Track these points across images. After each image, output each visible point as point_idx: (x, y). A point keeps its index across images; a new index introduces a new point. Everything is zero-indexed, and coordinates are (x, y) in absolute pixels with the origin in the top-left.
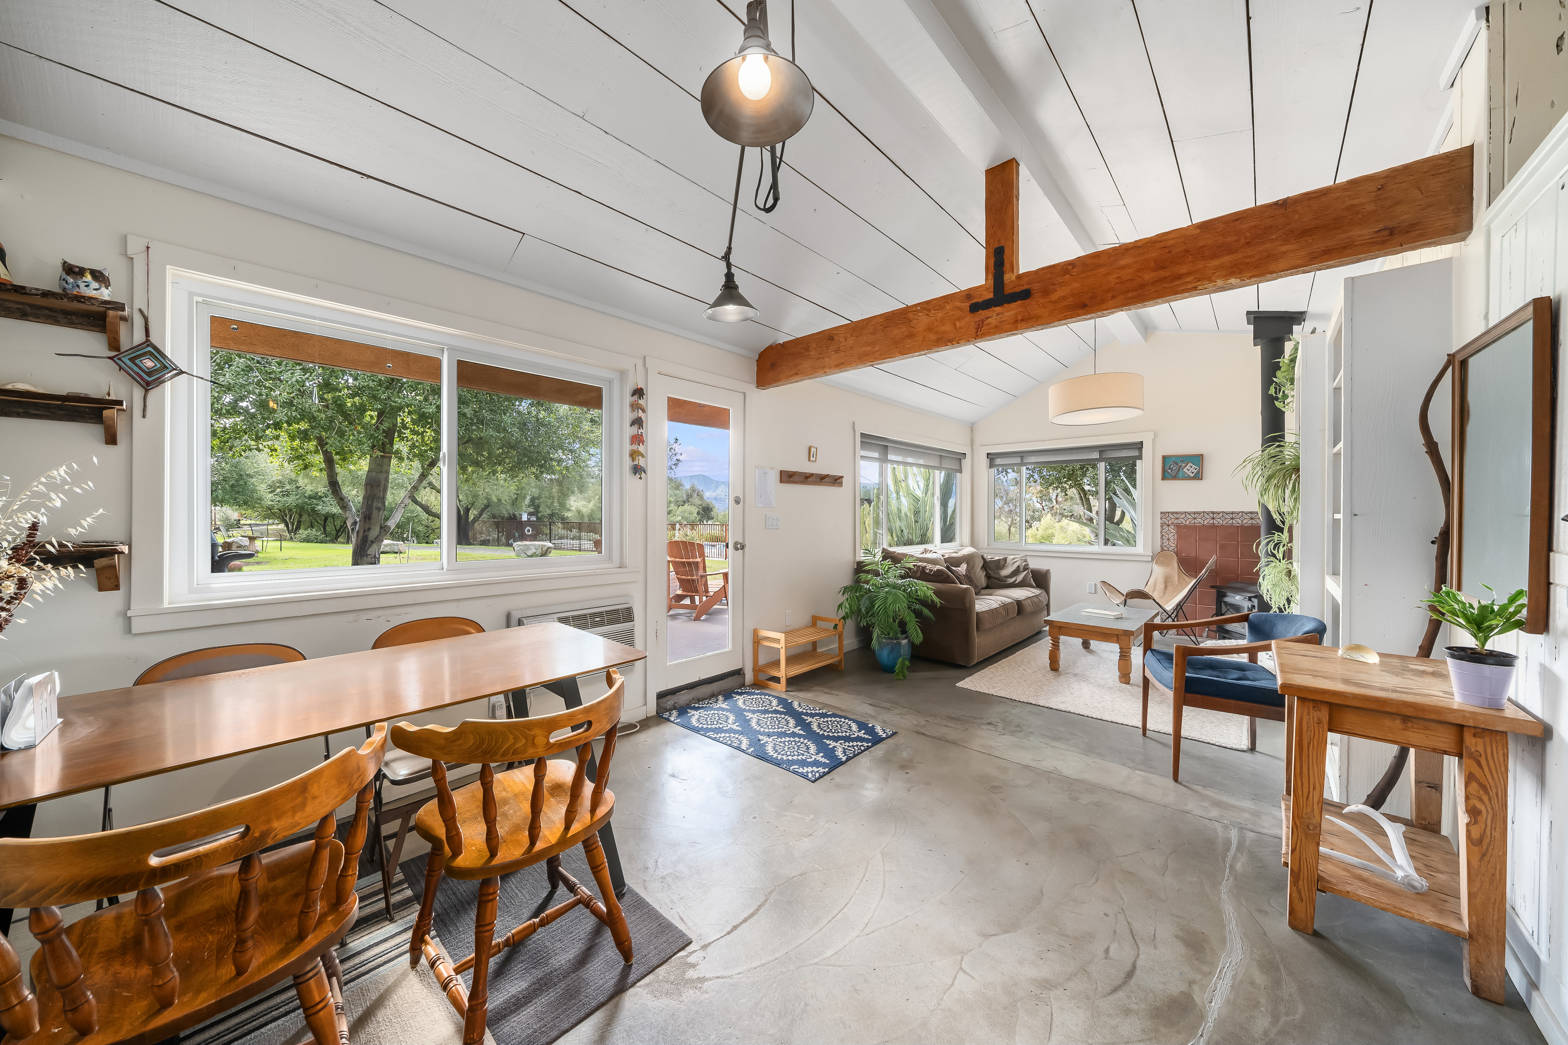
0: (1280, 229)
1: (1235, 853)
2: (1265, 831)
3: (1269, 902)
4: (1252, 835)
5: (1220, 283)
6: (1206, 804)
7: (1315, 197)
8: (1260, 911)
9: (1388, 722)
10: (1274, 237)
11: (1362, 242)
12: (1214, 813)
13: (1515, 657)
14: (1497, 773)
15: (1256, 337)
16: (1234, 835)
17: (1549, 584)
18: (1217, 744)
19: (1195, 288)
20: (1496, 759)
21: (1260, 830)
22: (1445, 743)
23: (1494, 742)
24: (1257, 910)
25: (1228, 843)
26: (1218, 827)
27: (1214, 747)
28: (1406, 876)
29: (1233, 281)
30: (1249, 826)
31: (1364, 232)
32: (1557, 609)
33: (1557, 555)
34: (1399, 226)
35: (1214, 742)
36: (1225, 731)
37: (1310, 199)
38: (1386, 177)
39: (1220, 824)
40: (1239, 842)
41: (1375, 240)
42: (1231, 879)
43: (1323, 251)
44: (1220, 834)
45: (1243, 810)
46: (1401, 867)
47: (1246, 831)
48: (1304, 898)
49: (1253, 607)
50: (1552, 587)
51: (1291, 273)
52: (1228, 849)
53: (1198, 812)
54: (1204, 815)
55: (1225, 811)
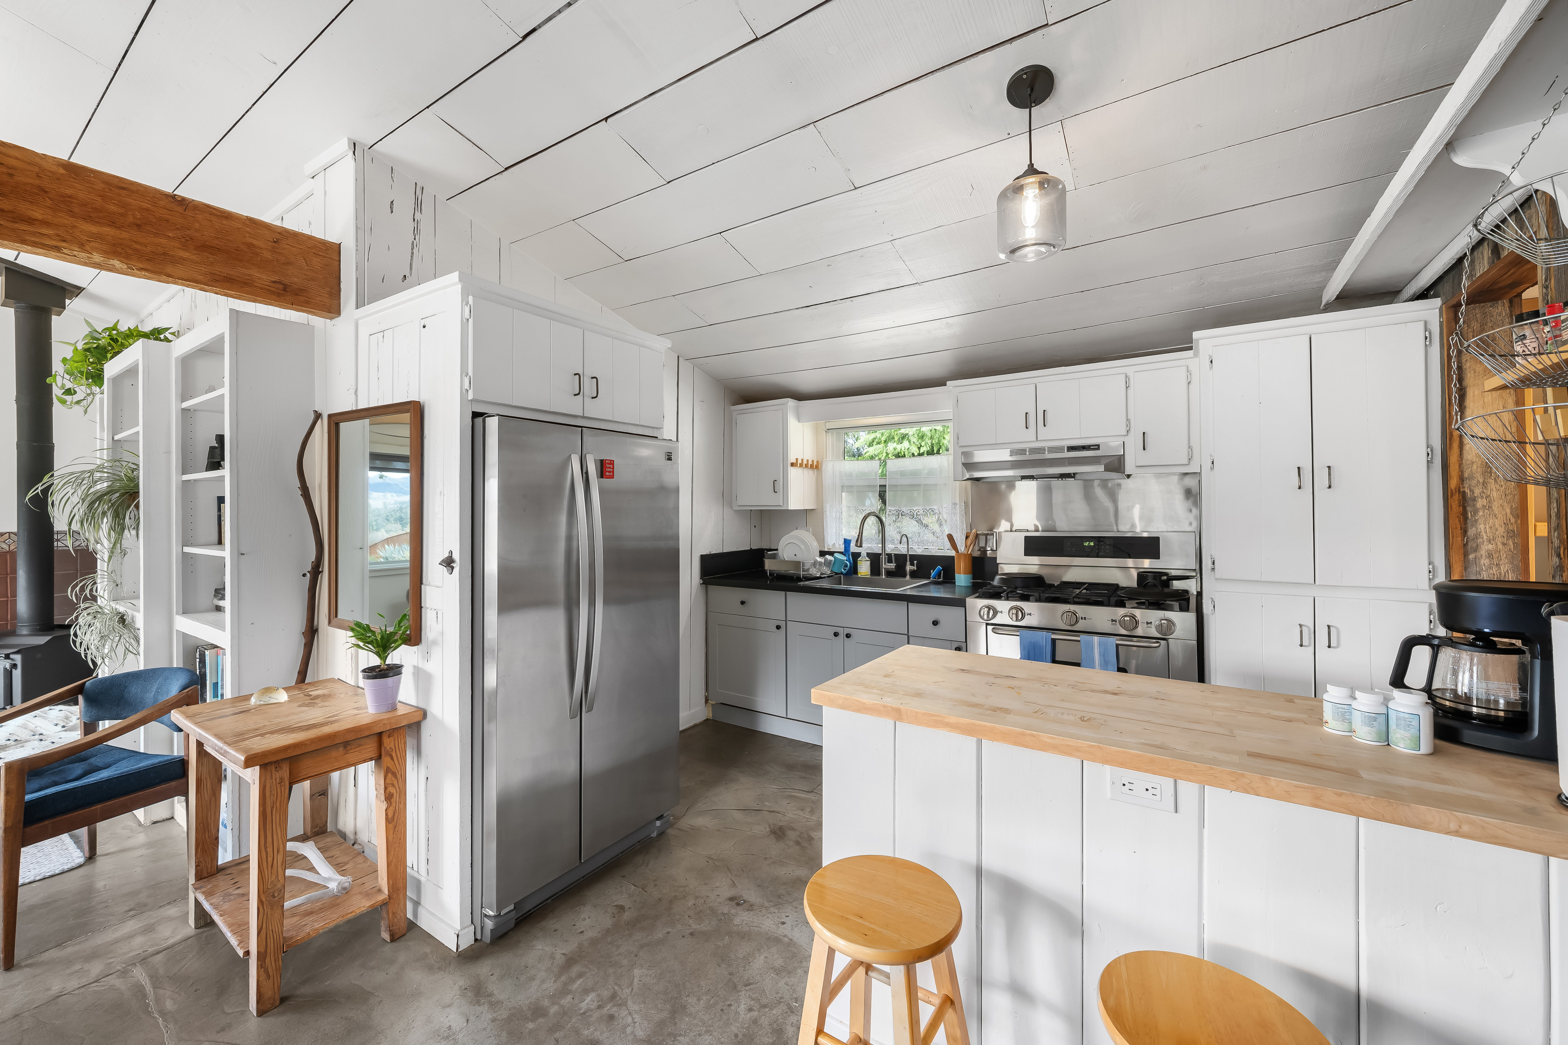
0: (178, 229)
1: (155, 993)
2: (171, 941)
3: (224, 1013)
4: (159, 957)
5: (97, 258)
6: (77, 967)
7: (216, 215)
8: (223, 1030)
9: (334, 754)
10: (170, 235)
11: (261, 286)
12: (96, 968)
13: (401, 666)
14: (401, 759)
15: (9, 295)
16: (140, 974)
17: (421, 607)
18: (38, 878)
19: (58, 249)
20: (400, 748)
21: (165, 945)
22: (370, 751)
23: (399, 735)
24: (218, 1032)
25: (139, 991)
26: (115, 981)
27: (34, 885)
28: (339, 884)
29: (116, 263)
30: (151, 950)
31: (262, 277)
32: (428, 625)
33: (427, 587)
34: (291, 286)
35: (32, 879)
36: (39, 855)
37: (211, 214)
38: (280, 233)
39: (114, 976)
40: (151, 977)
41: (272, 289)
42: (171, 1026)
43: (225, 277)
44: (123, 987)
45: (131, 936)
46: (329, 879)
47: (150, 960)
48: (271, 974)
49: (14, 666)
50: (423, 609)
51: (188, 285)
52: (145, 996)
53: (73, 984)
54: (84, 981)
55: (109, 956)
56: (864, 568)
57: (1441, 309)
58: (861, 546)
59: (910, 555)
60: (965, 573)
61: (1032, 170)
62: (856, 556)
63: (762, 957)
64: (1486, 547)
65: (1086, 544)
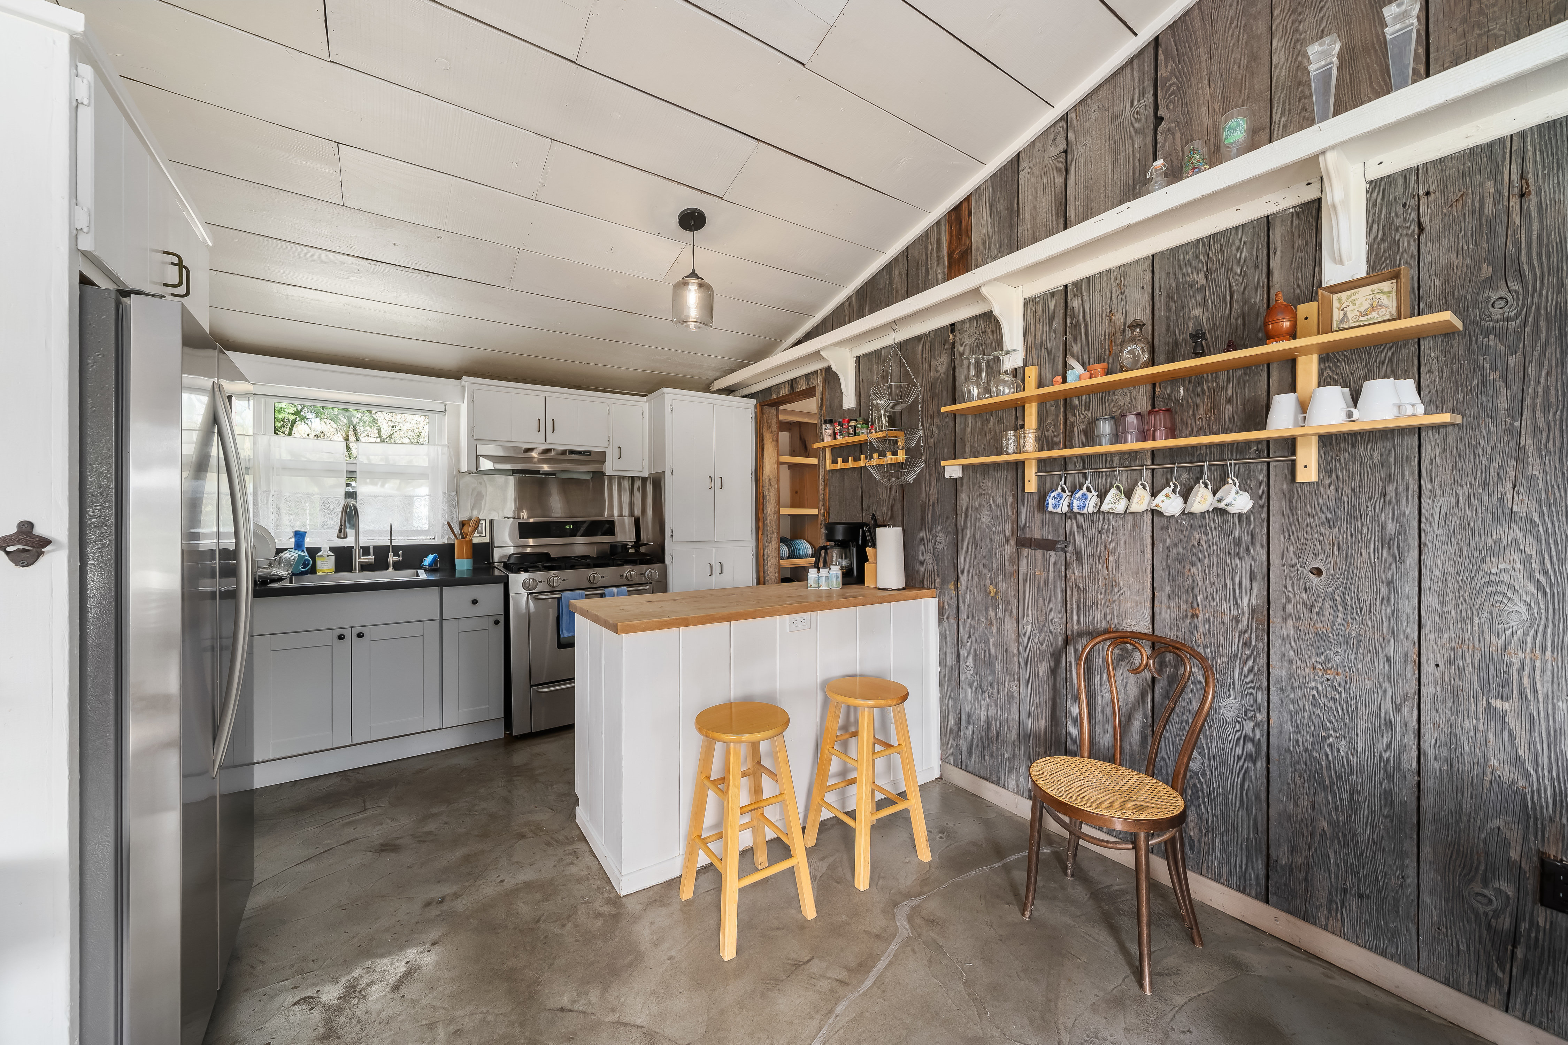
56: (326, 564)
57: (756, 406)
58: (345, 537)
59: (394, 547)
60: (467, 558)
61: (693, 275)
62: (314, 552)
63: (521, 905)
64: (769, 518)
65: (567, 527)
